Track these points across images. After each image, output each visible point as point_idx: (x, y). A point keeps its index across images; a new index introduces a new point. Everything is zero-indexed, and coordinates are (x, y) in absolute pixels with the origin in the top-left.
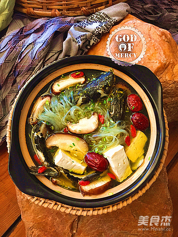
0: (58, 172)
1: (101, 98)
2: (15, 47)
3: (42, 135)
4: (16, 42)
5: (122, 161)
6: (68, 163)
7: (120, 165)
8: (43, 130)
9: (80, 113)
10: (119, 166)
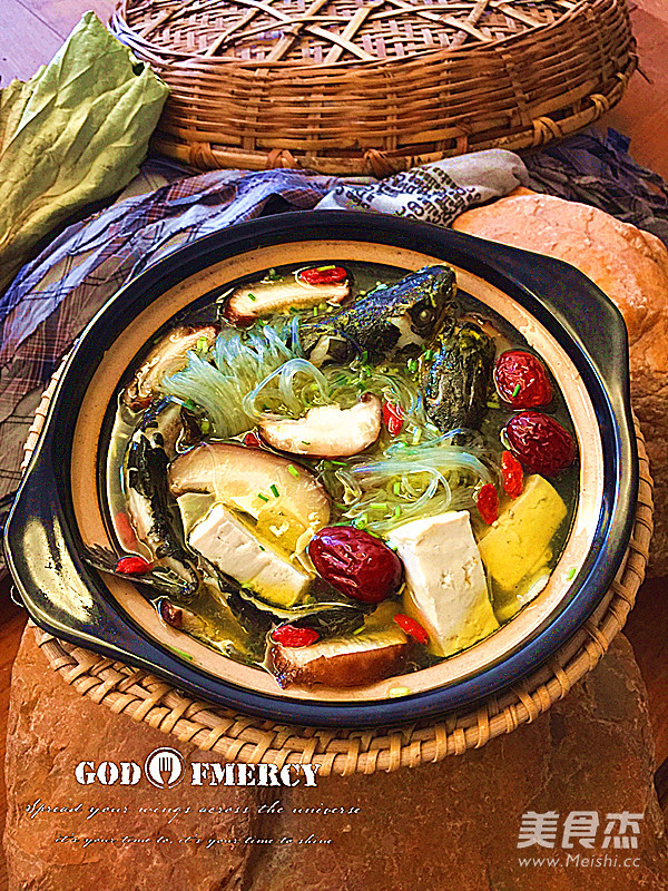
0: (197, 579)
1: (400, 352)
2: (129, 240)
3: (159, 439)
4: (137, 225)
5: (457, 565)
6: (242, 547)
7: (448, 580)
8: (169, 426)
9: (314, 387)
10: (445, 586)
